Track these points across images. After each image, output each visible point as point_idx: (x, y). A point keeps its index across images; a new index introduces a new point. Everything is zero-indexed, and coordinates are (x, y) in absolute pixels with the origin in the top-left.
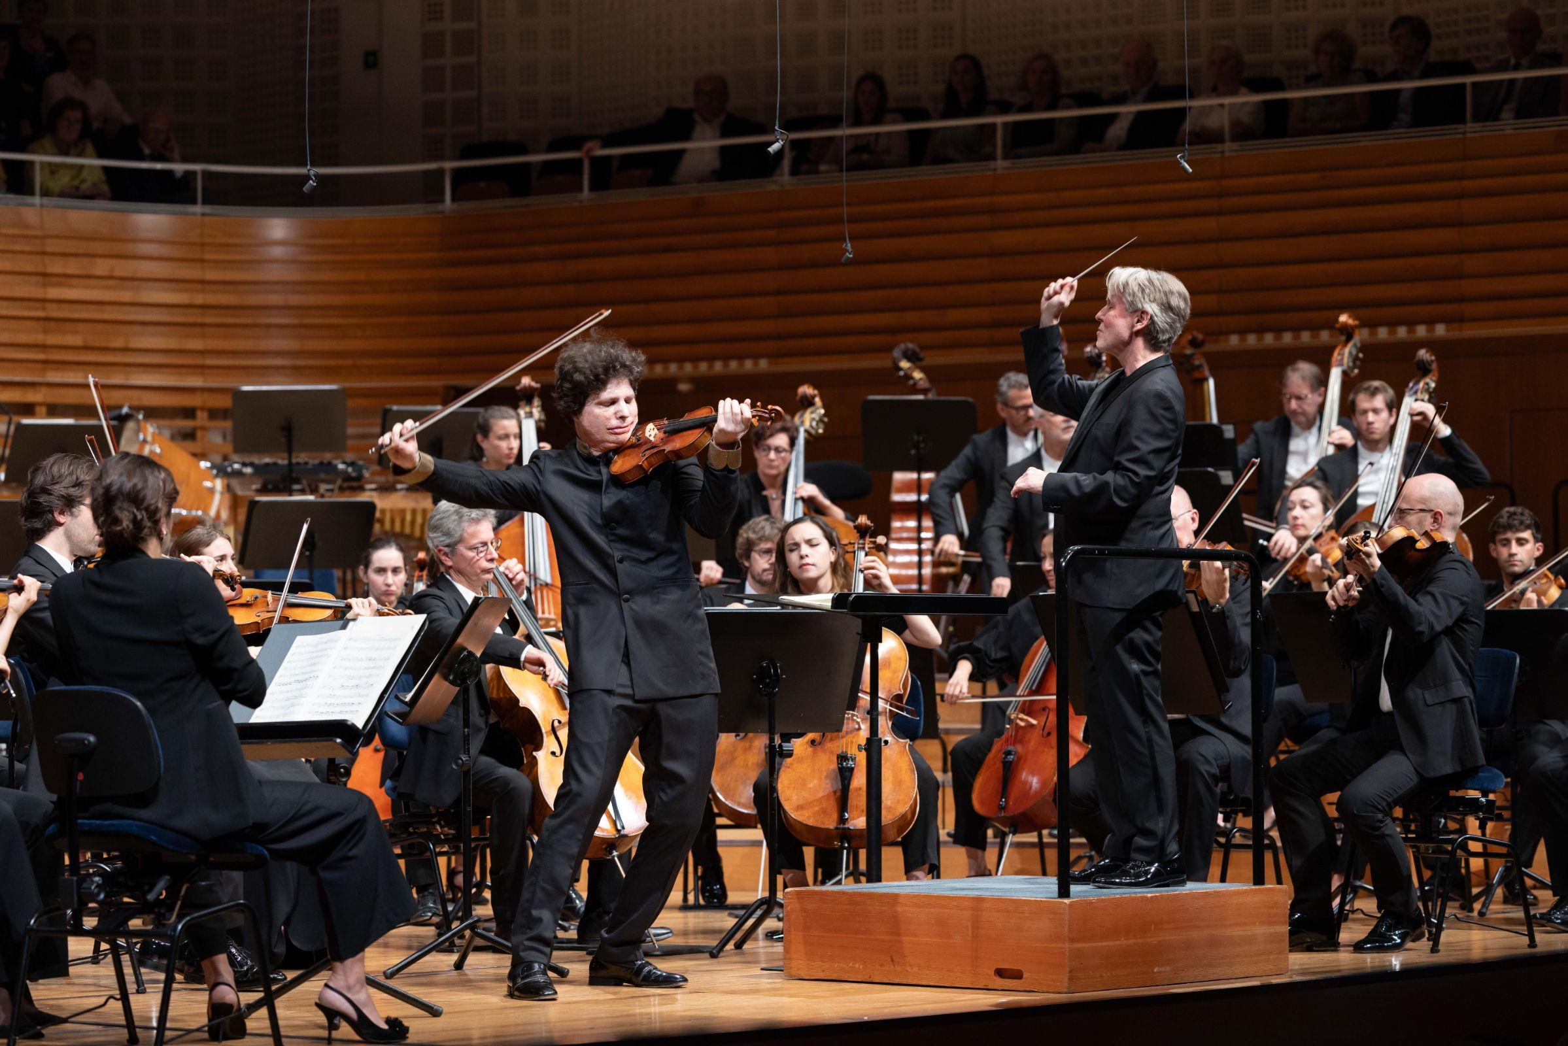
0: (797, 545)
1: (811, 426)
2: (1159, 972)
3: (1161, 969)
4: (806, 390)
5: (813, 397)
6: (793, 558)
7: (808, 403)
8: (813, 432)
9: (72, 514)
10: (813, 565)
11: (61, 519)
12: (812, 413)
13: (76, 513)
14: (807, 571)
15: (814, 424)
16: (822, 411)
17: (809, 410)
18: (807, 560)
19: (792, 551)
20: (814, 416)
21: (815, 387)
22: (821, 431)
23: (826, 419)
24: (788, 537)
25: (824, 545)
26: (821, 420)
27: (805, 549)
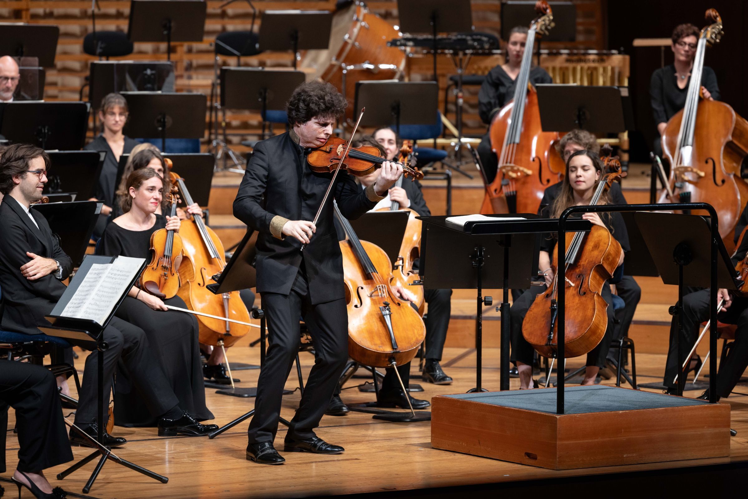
0: (576, 168)
1: (711, 37)
2: (626, 457)
3: (629, 455)
4: (711, 12)
5: (716, 17)
6: (573, 176)
7: (712, 21)
8: (713, 41)
9: (22, 178)
10: (584, 182)
11: (17, 181)
12: (713, 28)
13: (25, 177)
14: (579, 185)
15: (714, 36)
16: (721, 27)
17: (712, 26)
18: (581, 179)
19: (572, 171)
20: (714, 30)
21: (718, 11)
22: (718, 41)
23: (723, 32)
24: (571, 162)
25: (592, 170)
26: (719, 33)
27: (580, 172)
